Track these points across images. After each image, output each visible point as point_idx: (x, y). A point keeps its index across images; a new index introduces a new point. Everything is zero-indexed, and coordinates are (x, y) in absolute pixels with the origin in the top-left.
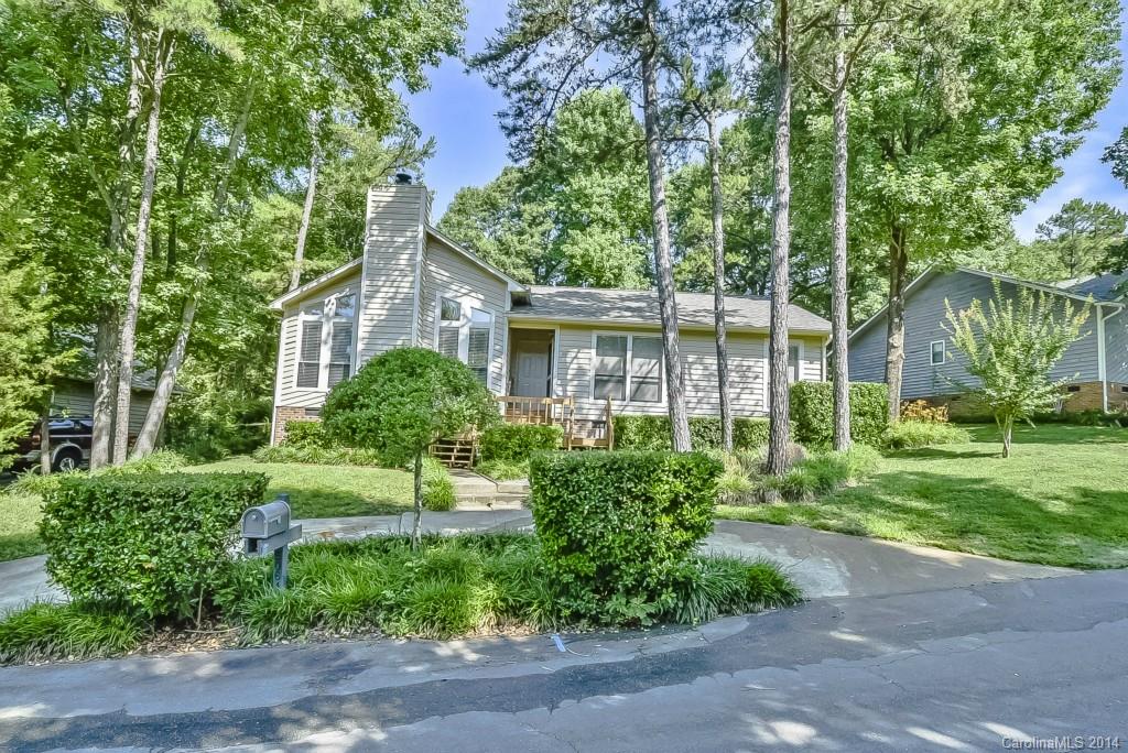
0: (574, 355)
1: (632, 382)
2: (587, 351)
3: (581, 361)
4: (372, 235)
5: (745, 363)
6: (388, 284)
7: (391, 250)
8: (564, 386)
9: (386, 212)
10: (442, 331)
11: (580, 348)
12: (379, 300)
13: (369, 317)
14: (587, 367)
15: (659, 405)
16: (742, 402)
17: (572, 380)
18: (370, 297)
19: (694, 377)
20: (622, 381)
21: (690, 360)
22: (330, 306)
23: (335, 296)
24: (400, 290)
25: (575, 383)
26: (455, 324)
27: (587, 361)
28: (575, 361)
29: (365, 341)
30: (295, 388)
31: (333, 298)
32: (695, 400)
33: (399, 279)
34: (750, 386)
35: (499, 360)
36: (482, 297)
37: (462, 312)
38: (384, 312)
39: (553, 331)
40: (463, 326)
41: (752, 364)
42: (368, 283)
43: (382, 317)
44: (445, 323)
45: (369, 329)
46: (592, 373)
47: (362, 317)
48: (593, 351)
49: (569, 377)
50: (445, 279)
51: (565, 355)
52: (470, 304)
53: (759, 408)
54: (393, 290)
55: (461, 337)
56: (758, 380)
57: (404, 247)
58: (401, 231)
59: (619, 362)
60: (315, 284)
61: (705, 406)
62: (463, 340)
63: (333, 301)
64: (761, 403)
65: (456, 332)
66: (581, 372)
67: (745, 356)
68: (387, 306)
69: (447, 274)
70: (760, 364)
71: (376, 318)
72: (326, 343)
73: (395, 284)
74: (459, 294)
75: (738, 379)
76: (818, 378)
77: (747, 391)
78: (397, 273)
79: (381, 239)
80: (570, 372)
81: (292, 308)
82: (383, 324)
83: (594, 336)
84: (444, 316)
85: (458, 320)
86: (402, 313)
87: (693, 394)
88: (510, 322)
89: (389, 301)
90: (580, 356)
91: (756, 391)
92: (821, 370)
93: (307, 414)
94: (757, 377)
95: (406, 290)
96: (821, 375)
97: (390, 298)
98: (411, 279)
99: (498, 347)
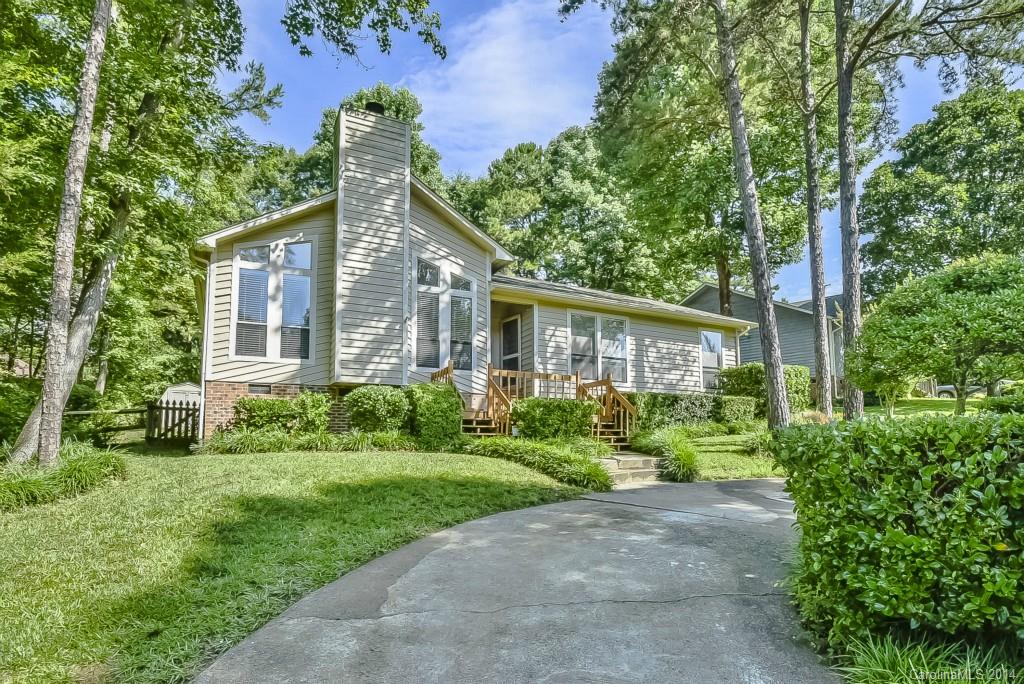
0: (551, 332)
1: (603, 363)
2: (563, 329)
3: (558, 339)
4: (349, 170)
5: (686, 348)
6: (371, 232)
7: (372, 192)
8: (544, 363)
9: (361, 145)
10: (422, 296)
11: (557, 325)
12: (362, 251)
13: (349, 271)
14: (564, 346)
15: (625, 385)
16: (686, 383)
17: (551, 358)
18: (350, 245)
19: (651, 359)
20: (594, 361)
21: (647, 343)
22: (277, 252)
23: (284, 241)
24: (386, 242)
25: (554, 361)
26: (434, 290)
27: (563, 340)
28: (553, 339)
29: (345, 300)
30: (233, 356)
31: (281, 242)
32: (652, 381)
33: (384, 228)
34: (690, 368)
35: (483, 334)
36: (462, 263)
37: (441, 277)
38: (368, 266)
39: (531, 307)
40: (443, 293)
41: (690, 349)
42: (345, 227)
43: (366, 272)
44: (423, 288)
45: (349, 285)
46: (569, 352)
47: (340, 270)
48: (569, 330)
49: (548, 355)
50: (420, 237)
51: (543, 332)
52: (449, 268)
53: (697, 389)
54: (377, 240)
55: (442, 306)
56: (696, 364)
57: (388, 190)
58: (386, 171)
59: (588, 342)
61: (660, 386)
62: (443, 309)
63: (281, 246)
64: (698, 384)
65: (436, 299)
66: (559, 350)
67: (687, 342)
68: (370, 259)
69: (423, 232)
70: (696, 350)
71: (357, 272)
72: (274, 299)
73: (380, 234)
74: (437, 257)
75: (681, 363)
76: (734, 363)
77: (689, 373)
78: (381, 220)
79: (359, 176)
80: (549, 350)
82: (367, 280)
83: (569, 313)
84: (421, 280)
85: (437, 285)
86: (389, 269)
87: (650, 375)
88: (492, 293)
89: (373, 254)
90: (557, 333)
91: (694, 374)
92: (736, 357)
93: (251, 391)
94: (694, 361)
95: (392, 243)
96: (736, 361)
97: (374, 250)
98: (398, 230)
99: (480, 319)
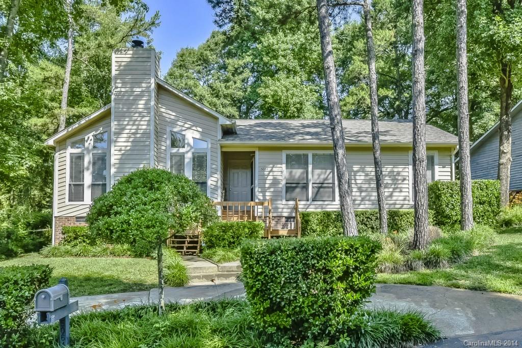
0: (269, 169)
1: (313, 187)
2: (279, 166)
3: (275, 173)
4: (117, 88)
5: (396, 170)
6: (131, 123)
7: (131, 98)
8: (263, 192)
9: (126, 70)
10: (172, 156)
11: (275, 164)
12: (125, 135)
13: (118, 148)
14: (280, 178)
15: (334, 203)
16: (394, 198)
17: (269, 188)
18: (118, 134)
19: (358, 182)
20: (305, 187)
21: (355, 169)
22: (89, 141)
23: (92, 134)
24: (140, 127)
25: (272, 190)
26: (182, 150)
27: (280, 173)
28: (271, 174)
29: (117, 166)
30: (67, 203)
31: (91, 136)
32: (360, 199)
33: (139, 119)
34: (400, 186)
35: (216, 176)
36: (200, 130)
37: (186, 141)
38: (129, 144)
39: (254, 152)
40: (187, 152)
41: (400, 170)
42: (116, 123)
43: (128, 148)
44: (175, 150)
45: (119, 157)
46: (284, 182)
47: (113, 149)
48: (284, 166)
49: (267, 186)
50: (172, 117)
51: (263, 169)
52: (191, 135)
53: (406, 202)
54: (135, 127)
55: (186, 161)
56: (406, 182)
57: (141, 96)
58: (138, 84)
59: (303, 173)
60: (77, 126)
61: (367, 202)
62: (188, 163)
63: (91, 137)
64: (408, 198)
65: (182, 156)
66: (275, 182)
67: (395, 164)
68: (131, 140)
69: (174, 114)
70: (407, 170)
71: (123, 148)
72: (88, 169)
73: (137, 123)
74: (184, 128)
75: (390, 182)
76: (449, 178)
77: (398, 190)
78: (137, 115)
79: (123, 90)
80: (268, 182)
81: (62, 143)
82: (129, 152)
83: (284, 154)
84: (173, 145)
85: (184, 147)
86: (142, 144)
87: (358, 194)
88: (221, 147)
89: (133, 136)
90: (274, 169)
91: (404, 190)
92: (451, 172)
93: (77, 221)
94: (404, 179)
95: (144, 127)
96: (451, 176)
97: (132, 134)
98: (147, 119)
99: (214, 166)
